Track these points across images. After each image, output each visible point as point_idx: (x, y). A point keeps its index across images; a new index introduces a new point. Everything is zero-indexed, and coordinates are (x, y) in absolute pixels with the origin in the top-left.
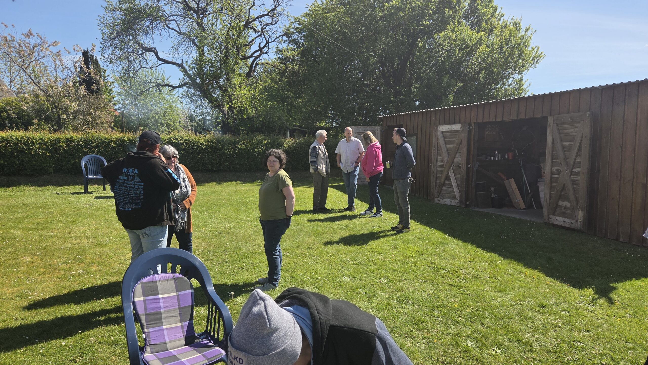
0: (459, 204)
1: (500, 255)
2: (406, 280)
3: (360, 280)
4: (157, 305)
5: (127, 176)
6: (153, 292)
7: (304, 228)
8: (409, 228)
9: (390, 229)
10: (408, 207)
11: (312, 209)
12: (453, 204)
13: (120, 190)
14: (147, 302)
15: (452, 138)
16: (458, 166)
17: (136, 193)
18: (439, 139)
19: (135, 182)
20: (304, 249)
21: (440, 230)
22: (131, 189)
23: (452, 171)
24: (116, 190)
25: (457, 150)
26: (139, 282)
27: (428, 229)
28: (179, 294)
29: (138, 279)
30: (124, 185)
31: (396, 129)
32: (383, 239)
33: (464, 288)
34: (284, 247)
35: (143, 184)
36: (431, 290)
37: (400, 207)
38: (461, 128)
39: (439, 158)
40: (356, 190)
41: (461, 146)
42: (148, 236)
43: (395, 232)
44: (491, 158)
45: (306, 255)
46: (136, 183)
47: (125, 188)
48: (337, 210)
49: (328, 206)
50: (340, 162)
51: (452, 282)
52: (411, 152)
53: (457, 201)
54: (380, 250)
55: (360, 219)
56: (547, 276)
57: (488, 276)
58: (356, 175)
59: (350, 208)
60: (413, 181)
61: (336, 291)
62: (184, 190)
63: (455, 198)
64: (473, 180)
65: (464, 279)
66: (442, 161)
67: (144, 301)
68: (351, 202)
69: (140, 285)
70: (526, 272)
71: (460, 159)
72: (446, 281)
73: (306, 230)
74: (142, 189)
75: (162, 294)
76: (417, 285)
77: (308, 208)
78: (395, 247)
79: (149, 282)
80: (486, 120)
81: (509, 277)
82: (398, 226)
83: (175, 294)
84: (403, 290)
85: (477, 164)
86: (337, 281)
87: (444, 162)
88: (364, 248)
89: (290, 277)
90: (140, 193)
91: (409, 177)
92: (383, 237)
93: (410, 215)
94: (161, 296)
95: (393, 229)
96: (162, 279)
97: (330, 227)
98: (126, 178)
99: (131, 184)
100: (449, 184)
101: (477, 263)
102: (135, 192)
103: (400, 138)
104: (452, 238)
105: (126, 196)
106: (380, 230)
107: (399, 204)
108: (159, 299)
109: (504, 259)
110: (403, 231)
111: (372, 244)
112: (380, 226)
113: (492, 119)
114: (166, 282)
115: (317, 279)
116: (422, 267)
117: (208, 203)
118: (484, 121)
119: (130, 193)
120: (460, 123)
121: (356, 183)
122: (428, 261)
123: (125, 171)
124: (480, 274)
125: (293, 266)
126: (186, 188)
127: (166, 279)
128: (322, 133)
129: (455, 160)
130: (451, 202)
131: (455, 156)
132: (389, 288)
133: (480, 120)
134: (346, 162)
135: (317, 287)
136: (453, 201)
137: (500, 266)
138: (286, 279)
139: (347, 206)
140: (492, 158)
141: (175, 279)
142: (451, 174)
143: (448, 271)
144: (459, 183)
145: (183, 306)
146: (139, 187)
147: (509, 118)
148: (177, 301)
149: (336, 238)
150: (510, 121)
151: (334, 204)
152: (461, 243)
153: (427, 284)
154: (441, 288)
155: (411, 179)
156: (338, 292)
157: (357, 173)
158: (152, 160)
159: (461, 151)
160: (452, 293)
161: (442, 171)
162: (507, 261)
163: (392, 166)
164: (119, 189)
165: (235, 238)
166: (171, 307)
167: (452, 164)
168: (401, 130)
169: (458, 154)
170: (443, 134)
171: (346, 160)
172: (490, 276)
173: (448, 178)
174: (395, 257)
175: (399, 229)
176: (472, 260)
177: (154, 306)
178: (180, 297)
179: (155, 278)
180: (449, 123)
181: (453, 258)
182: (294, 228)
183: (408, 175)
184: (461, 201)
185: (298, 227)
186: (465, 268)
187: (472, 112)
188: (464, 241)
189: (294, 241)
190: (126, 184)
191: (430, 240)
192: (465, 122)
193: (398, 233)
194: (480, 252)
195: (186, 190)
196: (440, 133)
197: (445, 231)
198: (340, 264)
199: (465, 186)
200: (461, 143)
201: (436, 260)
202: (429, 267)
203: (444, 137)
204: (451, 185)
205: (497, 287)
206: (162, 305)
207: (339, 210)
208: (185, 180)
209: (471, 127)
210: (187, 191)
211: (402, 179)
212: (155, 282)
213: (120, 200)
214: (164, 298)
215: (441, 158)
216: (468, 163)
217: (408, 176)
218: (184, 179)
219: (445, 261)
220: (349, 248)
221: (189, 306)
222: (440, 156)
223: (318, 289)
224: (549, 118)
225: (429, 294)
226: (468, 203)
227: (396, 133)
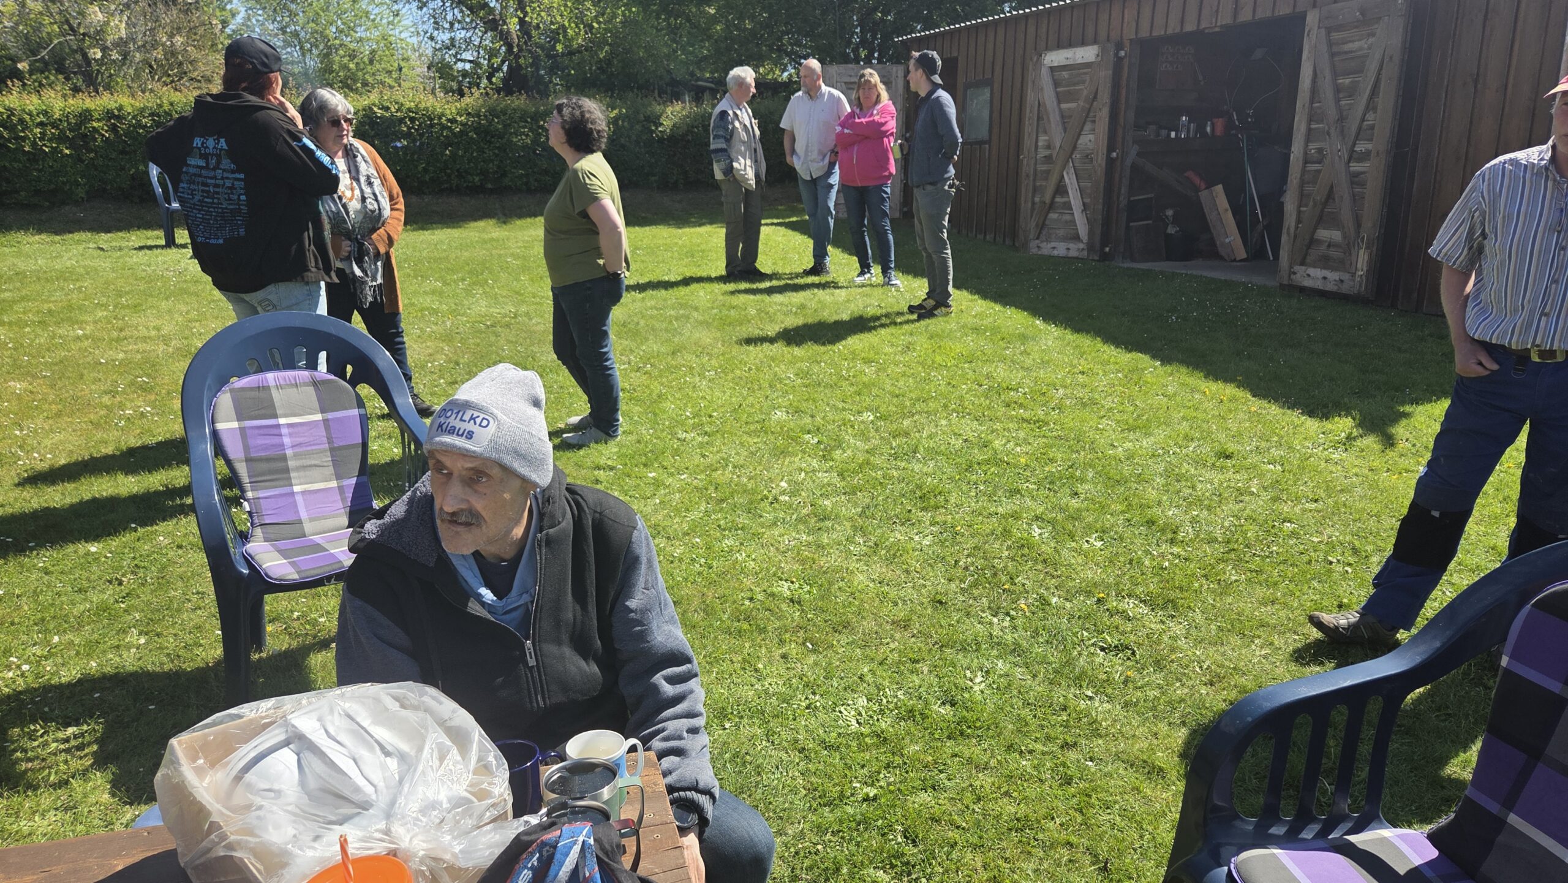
0: (1085, 253)
1: (1154, 357)
2: (919, 413)
3: (812, 416)
4: (275, 440)
5: (205, 157)
6: (263, 411)
7: (695, 314)
8: (950, 306)
9: (906, 309)
10: (947, 254)
11: (724, 273)
12: (1073, 253)
13: (192, 194)
14: (248, 432)
15: (1074, 84)
16: (1088, 158)
17: (230, 199)
18: (1042, 89)
19: (224, 170)
20: (687, 356)
21: (1024, 309)
22: (217, 190)
23: (1072, 170)
24: (183, 193)
25: (1087, 115)
26: (226, 388)
27: (998, 307)
28: (330, 417)
29: (223, 381)
30: (200, 180)
31: (916, 54)
32: (883, 331)
33: (1052, 425)
34: (642, 353)
35: (242, 176)
36: (974, 431)
37: (929, 256)
38: (1098, 55)
39: (1043, 139)
40: (831, 222)
41: (1095, 103)
42: (274, 306)
43: (915, 317)
44: (1169, 135)
45: (691, 368)
46: (225, 175)
47: (203, 188)
48: (785, 274)
49: (764, 263)
50: (793, 151)
51: (1027, 415)
52: (952, 110)
53: (1081, 246)
54: (872, 355)
55: (838, 291)
56: (1254, 396)
57: (1116, 400)
58: (831, 186)
59: (818, 268)
60: (958, 189)
61: (749, 440)
62: (370, 207)
63: (1076, 238)
64: (1123, 191)
65: (1060, 408)
66: (1048, 147)
67: (242, 430)
68: (820, 255)
69: (228, 395)
70: (1206, 390)
71: (1093, 139)
72: (1013, 413)
73: (701, 318)
74: (241, 189)
75: (285, 416)
76: (944, 422)
77: (716, 271)
78: (908, 348)
79: (251, 389)
80: (1158, 32)
81: (1165, 399)
82: (924, 304)
83: (319, 417)
84: (907, 434)
85: (1134, 150)
86: (757, 419)
87: (1055, 147)
88: (834, 352)
89: (647, 414)
90: (239, 199)
91: (949, 179)
92: (883, 326)
93: (951, 273)
94: (282, 421)
95: (912, 309)
96: (282, 382)
97: (760, 309)
98: (202, 163)
99: (215, 178)
100: (1065, 203)
101: (1098, 374)
102: (226, 196)
103: (924, 77)
104: (1050, 325)
105: (209, 207)
106: (879, 312)
107: (925, 249)
108: (278, 426)
109: (1162, 365)
110: (936, 312)
111: (855, 342)
112: (883, 305)
113: (1173, 28)
114: (295, 389)
115: (710, 416)
116: (964, 386)
117: (468, 265)
118: (1154, 34)
119: (215, 201)
120: (1095, 42)
121: (831, 205)
122: (981, 374)
123: (199, 145)
124: (1096, 397)
125: (657, 391)
126: (377, 200)
127: (293, 382)
128: (743, 75)
129: (1080, 142)
130: (1068, 249)
131: (1081, 130)
132: (877, 430)
133: (1144, 33)
134: (807, 151)
135: (706, 433)
136: (1071, 246)
137: (1149, 380)
138: (636, 418)
139: (811, 265)
140: (1173, 134)
141: (316, 383)
142: (1070, 180)
143: (1025, 394)
144: (1087, 200)
145: (341, 444)
146: (233, 184)
147: (1214, 21)
148: (324, 434)
149: (772, 330)
150: (1217, 29)
151: (781, 263)
152: (1070, 336)
153: (967, 420)
154: (998, 426)
155: (954, 183)
156: (755, 441)
157: (835, 179)
158: (260, 114)
159: (1095, 116)
160: (1022, 435)
161: (1048, 172)
162: (1169, 369)
163: (908, 154)
164: (190, 192)
165: (523, 335)
166: (311, 445)
167: (1072, 153)
168: (926, 55)
169: (1088, 127)
170: (1053, 76)
171: (807, 146)
172: (1120, 399)
173: (1061, 190)
174: (904, 369)
175: (925, 308)
176: (1085, 370)
177: (267, 442)
178: (330, 423)
179: (266, 379)
180: (1070, 45)
181: (1041, 366)
182: (672, 313)
183: (947, 172)
184: (1090, 247)
185: (681, 312)
186: (1065, 387)
187: (1126, 12)
188: (1077, 330)
189: (667, 341)
190: (205, 177)
191: (995, 330)
192: (1108, 40)
193: (921, 317)
194: (1110, 351)
195: (376, 206)
196: (1044, 72)
197: (1035, 309)
198: (771, 386)
199: (1100, 207)
200: (1095, 98)
201: (1001, 372)
202: (981, 386)
203: (1056, 84)
204: (1068, 206)
205: (1131, 421)
206: (287, 440)
207: (791, 274)
208: (372, 180)
209: (1122, 53)
210: (380, 209)
211: (931, 184)
212: (266, 388)
213: (196, 217)
214: (290, 425)
215: (1047, 138)
216: (1111, 148)
217: (946, 176)
218: (368, 177)
219: (1021, 374)
220: (797, 351)
221: (354, 446)
222: (1045, 132)
223: (709, 436)
224: (1308, 14)
225: (966, 441)
226: (1107, 249)
227: (914, 65)
